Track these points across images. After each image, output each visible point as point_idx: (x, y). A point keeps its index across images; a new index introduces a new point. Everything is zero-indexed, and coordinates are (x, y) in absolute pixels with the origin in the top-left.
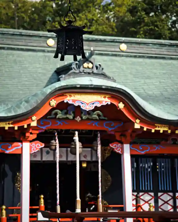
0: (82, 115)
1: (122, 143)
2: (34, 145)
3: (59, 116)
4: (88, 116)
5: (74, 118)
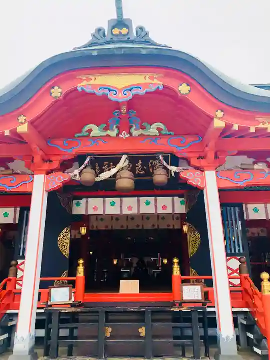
0: (133, 130)
1: (201, 169)
2: (53, 178)
3: (95, 134)
4: (141, 132)
5: (118, 135)
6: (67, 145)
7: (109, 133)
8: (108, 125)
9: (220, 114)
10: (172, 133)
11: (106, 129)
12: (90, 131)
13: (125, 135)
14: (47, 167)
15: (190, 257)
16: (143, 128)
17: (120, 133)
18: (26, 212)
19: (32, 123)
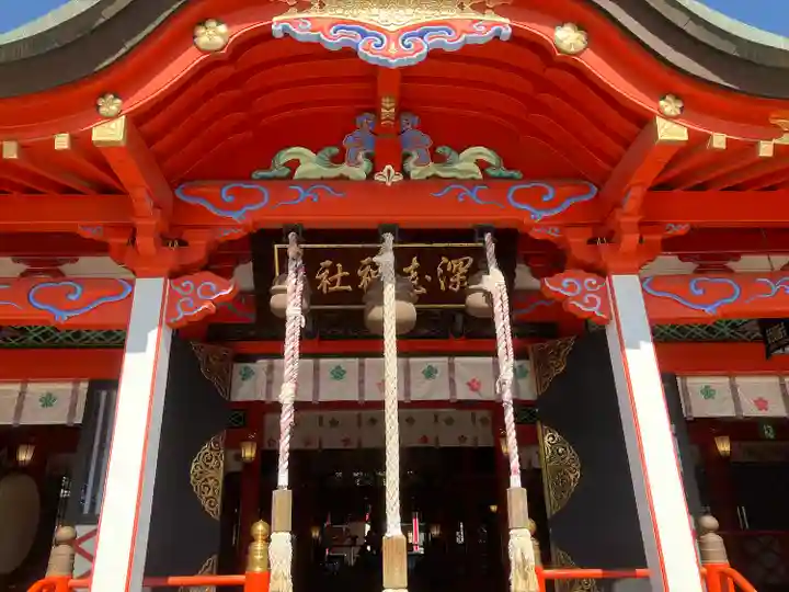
0: (410, 165)
1: (602, 273)
2: (187, 288)
3: (307, 172)
4: (432, 169)
5: (370, 176)
6: (229, 199)
7: (344, 169)
8: (343, 151)
9: (670, 106)
10: (517, 174)
11: (338, 160)
12: (294, 165)
13: (389, 176)
14: (171, 257)
15: (549, 516)
16: (438, 159)
17: (375, 169)
18: (104, 394)
19: (136, 121)
